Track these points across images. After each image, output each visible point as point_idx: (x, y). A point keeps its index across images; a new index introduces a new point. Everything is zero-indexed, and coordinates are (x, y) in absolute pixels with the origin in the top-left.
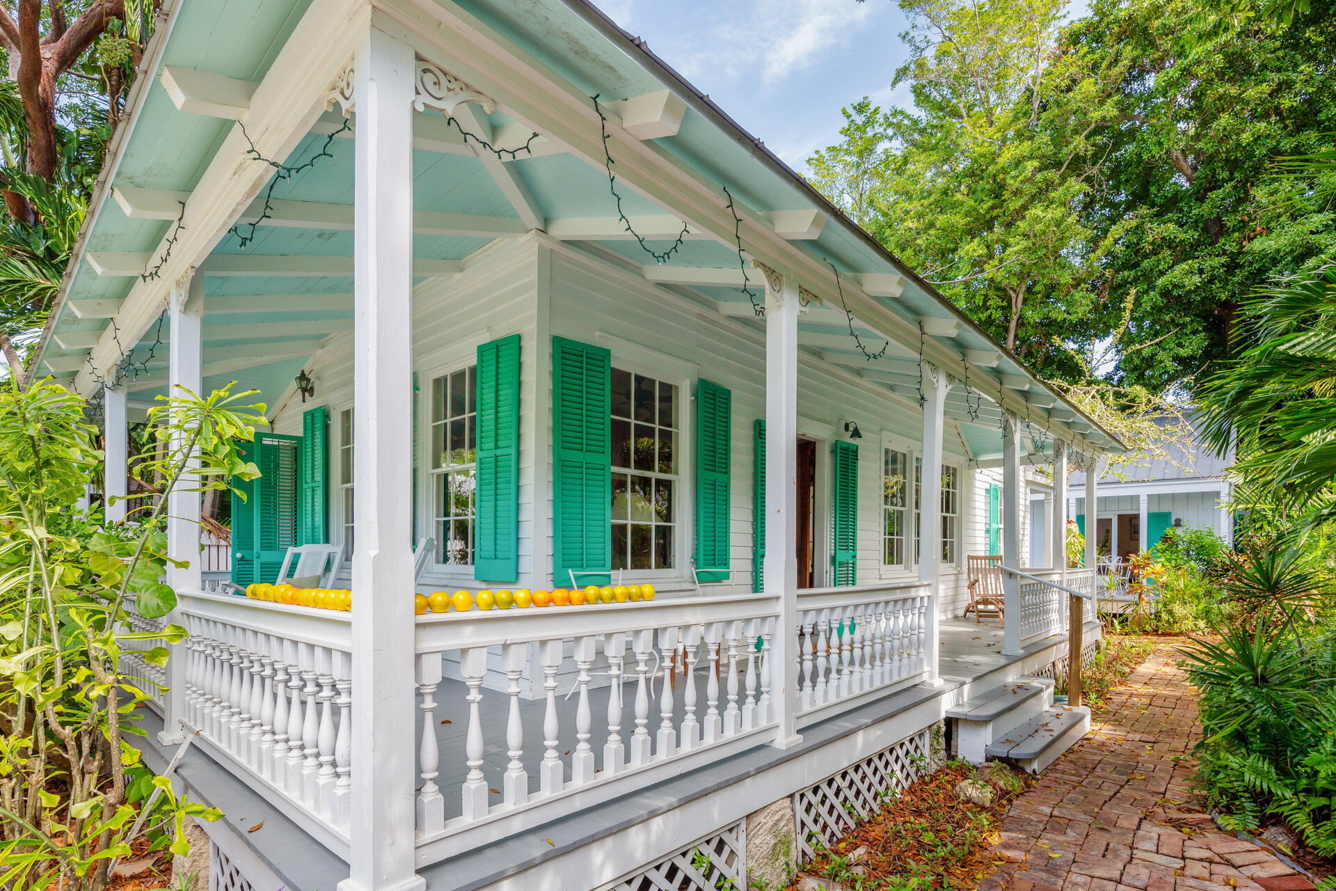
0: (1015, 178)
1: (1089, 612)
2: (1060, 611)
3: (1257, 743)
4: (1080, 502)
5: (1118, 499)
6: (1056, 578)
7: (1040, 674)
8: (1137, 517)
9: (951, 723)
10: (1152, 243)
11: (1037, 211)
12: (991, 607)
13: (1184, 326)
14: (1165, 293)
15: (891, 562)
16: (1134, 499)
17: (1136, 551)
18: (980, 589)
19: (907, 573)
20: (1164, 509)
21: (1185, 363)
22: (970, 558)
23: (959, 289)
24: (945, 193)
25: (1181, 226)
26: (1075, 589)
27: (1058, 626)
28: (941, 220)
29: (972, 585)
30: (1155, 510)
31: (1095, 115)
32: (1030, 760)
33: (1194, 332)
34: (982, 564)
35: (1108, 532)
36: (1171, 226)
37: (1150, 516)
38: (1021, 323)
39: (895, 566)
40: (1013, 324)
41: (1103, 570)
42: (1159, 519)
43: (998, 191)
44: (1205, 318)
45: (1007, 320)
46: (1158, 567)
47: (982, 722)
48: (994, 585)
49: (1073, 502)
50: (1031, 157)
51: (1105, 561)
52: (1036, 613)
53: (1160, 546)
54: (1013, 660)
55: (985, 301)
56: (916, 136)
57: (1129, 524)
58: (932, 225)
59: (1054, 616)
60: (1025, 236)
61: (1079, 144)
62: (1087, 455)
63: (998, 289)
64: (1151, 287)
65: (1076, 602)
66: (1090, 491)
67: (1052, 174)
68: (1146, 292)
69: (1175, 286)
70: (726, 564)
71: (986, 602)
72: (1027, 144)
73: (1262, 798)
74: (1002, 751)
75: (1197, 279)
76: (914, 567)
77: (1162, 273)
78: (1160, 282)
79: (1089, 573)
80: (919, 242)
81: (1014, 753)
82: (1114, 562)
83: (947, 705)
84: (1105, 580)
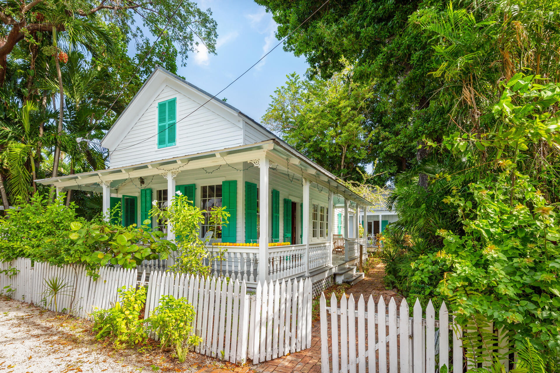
0: (344, 112)
1: (365, 250)
2: (357, 250)
3: (392, 273)
4: (363, 216)
5: (374, 216)
6: (356, 241)
7: (353, 265)
8: (378, 222)
9: (335, 275)
10: (382, 138)
11: (351, 124)
12: (339, 250)
13: (391, 163)
14: (386, 153)
15: (314, 237)
16: (378, 216)
17: (378, 232)
18: (336, 244)
19: (318, 240)
20: (387, 219)
21: (391, 174)
22: (334, 235)
23: (327, 145)
24: (322, 111)
25: (390, 133)
26: (361, 243)
27: (357, 254)
28: (322, 121)
29: (334, 243)
30: (384, 220)
31: (367, 96)
32: (351, 282)
33: (394, 165)
34: (336, 237)
35: (371, 225)
36: (387, 133)
37: (382, 221)
38: (346, 157)
39: (315, 238)
40: (343, 157)
41: (369, 239)
42: (385, 222)
43: (339, 114)
44: (397, 161)
45: (342, 155)
46: (383, 238)
47: (341, 274)
48: (340, 243)
49: (361, 217)
50: (348, 106)
51: (370, 236)
52: (352, 250)
53: (385, 231)
54: (346, 262)
55: (335, 149)
56: (312, 90)
57: (377, 223)
58: (318, 122)
59: (356, 251)
60: (347, 131)
61: (362, 103)
62: (364, 206)
63: (339, 145)
64: (382, 151)
65: (361, 246)
66: (365, 214)
67: (355, 112)
68: (381, 152)
69: (389, 152)
70: (278, 238)
71: (338, 248)
72: (348, 101)
73: (393, 283)
74: (346, 280)
75: (394, 150)
76: (326, 238)
77: (385, 147)
78: (385, 149)
79: (366, 239)
80: (315, 127)
81: (348, 280)
82: (372, 236)
83: (334, 271)
84: (370, 242)
